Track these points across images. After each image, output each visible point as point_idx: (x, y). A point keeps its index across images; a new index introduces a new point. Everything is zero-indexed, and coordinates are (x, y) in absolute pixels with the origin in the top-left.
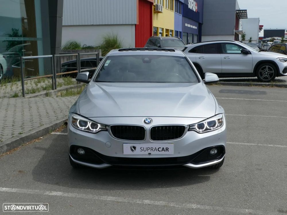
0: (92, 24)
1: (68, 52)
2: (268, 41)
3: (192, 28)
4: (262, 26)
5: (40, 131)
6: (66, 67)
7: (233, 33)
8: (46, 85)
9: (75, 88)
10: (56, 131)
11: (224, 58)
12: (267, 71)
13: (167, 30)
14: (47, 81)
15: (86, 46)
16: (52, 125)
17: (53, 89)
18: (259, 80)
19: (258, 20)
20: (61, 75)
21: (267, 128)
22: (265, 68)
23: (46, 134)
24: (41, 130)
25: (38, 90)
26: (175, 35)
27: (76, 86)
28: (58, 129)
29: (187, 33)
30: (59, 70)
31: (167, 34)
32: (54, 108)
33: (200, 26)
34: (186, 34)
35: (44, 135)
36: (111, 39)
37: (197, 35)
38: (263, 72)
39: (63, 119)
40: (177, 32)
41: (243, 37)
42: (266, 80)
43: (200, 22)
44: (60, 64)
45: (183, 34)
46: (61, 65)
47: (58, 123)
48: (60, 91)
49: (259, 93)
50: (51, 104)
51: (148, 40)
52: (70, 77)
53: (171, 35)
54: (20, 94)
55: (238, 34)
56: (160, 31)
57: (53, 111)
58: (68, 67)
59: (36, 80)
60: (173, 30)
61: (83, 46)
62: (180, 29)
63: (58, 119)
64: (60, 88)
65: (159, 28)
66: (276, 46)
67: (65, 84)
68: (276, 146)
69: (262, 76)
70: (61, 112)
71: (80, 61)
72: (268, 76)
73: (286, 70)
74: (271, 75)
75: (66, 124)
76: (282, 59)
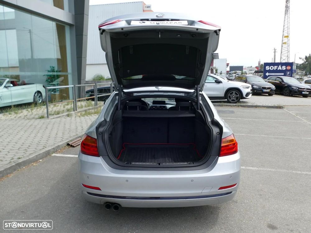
1: (94, 82)
2: (232, 73)
4: (229, 64)
5: (39, 154)
6: (90, 93)
9: (92, 109)
10: (58, 152)
12: (234, 95)
15: (109, 78)
16: (54, 147)
17: (74, 111)
18: (228, 102)
19: (226, 60)
22: (233, 93)
23: (47, 156)
24: (41, 154)
25: (63, 112)
27: (93, 107)
28: (59, 151)
30: (84, 95)
32: (65, 129)
35: (44, 157)
38: (231, 96)
39: (67, 140)
41: (216, 71)
42: (234, 102)
44: (85, 91)
47: (60, 145)
48: (80, 112)
49: (229, 112)
50: (65, 124)
52: (91, 101)
54: (46, 115)
55: (213, 69)
57: (62, 132)
59: (66, 103)
61: (107, 78)
63: (62, 140)
64: (80, 110)
66: (240, 77)
67: (85, 106)
68: (248, 168)
69: (230, 99)
70: (68, 133)
71: (97, 89)
72: (235, 99)
73: (248, 94)
74: (237, 98)
75: (68, 145)
76: (245, 87)
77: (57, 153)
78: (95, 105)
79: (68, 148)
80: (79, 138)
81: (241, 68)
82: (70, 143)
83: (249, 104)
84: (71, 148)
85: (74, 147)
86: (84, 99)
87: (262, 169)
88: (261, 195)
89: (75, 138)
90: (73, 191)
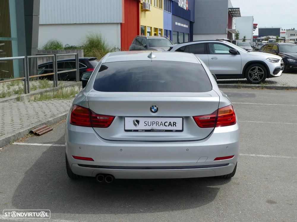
0: (75, 23)
1: (48, 52)
2: (263, 40)
3: (183, 27)
4: (257, 24)
6: (44, 69)
7: (226, 32)
8: (19, 88)
9: (51, 91)
11: (212, 59)
12: (256, 72)
13: (156, 29)
14: (22, 84)
15: (69, 46)
16: (15, 134)
17: (25, 93)
18: (249, 82)
19: (252, 18)
20: (37, 77)
21: (251, 135)
22: (255, 69)
23: (7, 145)
24: (0, 141)
25: (10, 94)
26: (165, 35)
27: (52, 89)
28: (21, 139)
29: (178, 32)
30: (35, 71)
31: (156, 33)
32: (21, 115)
33: (191, 24)
34: (176, 33)
35: (4, 146)
36: (95, 38)
37: (189, 34)
38: (253, 73)
39: (29, 127)
40: (166, 31)
41: (237, 35)
42: (256, 81)
43: (192, 20)
45: (173, 33)
46: (38, 67)
47: (22, 132)
48: (34, 94)
49: (247, 96)
50: (19, 109)
51: (134, 39)
52: (47, 80)
53: (160, 34)
55: (231, 33)
56: (148, 30)
57: (19, 118)
58: (45, 68)
59: (10, 83)
60: (162, 29)
61: (66, 46)
62: (170, 28)
63: (23, 127)
64: (34, 92)
65: (147, 27)
66: (269, 46)
67: (40, 87)
68: (258, 155)
69: (251, 77)
70: (28, 119)
71: (57, 63)
72: (258, 78)
73: (276, 71)
74: (261, 76)
75: (31, 132)
76: (272, 60)
77: (19, 142)
78: (54, 86)
79: (32, 136)
80: (43, 125)
81: (276, 31)
82: (33, 131)
83: (278, 85)
84: (35, 137)
85: (39, 135)
86: (34, 77)
87: (275, 156)
88: (267, 178)
89: (38, 124)
90: (52, 176)
